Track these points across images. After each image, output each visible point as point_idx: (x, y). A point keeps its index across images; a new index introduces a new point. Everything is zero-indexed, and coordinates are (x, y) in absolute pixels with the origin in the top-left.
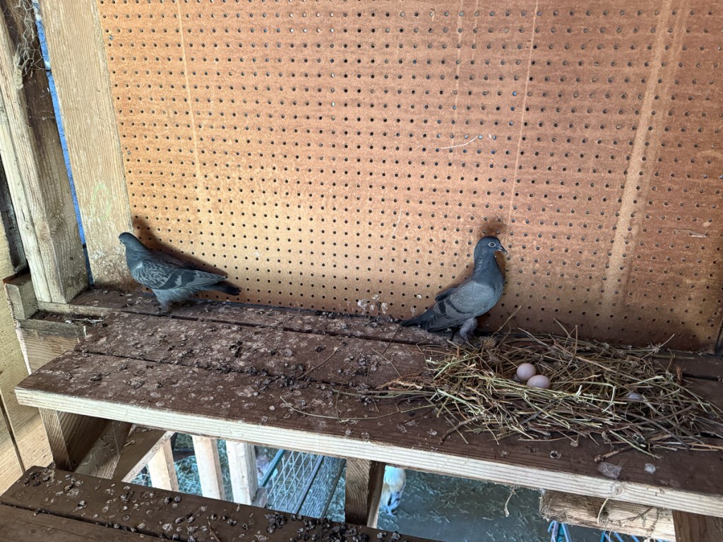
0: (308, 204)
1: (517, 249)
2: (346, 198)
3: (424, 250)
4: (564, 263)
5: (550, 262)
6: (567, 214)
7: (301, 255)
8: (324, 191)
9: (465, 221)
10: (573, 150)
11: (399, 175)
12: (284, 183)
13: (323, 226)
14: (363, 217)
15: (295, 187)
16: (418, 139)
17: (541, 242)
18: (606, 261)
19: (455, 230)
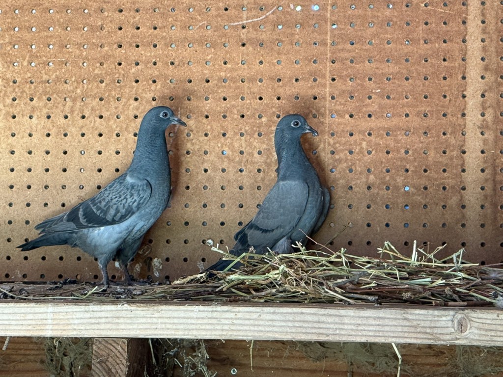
0: (45, 111)
1: (342, 155)
2: (101, 99)
3: (215, 169)
4: (407, 171)
5: (388, 171)
6: (401, 101)
7: (29, 192)
8: (69, 92)
9: (269, 120)
10: (396, 17)
11: (176, 63)
12: (11, 84)
13: (67, 143)
14: (124, 126)
15: (27, 90)
16: (200, 15)
17: (373, 143)
18: (460, 163)
19: (256, 135)
